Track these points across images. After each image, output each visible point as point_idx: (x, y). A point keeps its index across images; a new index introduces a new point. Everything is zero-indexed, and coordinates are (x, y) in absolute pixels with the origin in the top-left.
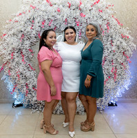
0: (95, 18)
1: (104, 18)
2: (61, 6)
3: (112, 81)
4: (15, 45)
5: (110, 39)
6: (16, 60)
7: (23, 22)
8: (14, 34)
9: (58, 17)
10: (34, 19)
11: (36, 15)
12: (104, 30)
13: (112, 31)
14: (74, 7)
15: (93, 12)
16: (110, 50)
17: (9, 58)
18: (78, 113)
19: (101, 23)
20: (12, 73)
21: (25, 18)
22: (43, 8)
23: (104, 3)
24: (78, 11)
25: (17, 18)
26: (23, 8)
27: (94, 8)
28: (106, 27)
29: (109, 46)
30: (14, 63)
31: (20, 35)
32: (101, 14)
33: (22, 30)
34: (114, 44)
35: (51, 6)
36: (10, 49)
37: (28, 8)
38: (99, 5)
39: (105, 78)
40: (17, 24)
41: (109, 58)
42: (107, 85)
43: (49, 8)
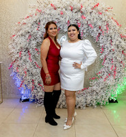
0: (95, 20)
1: (104, 19)
2: (64, 10)
3: (111, 78)
4: (23, 45)
5: (110, 39)
6: (24, 58)
7: (30, 25)
8: (22, 35)
9: (62, 19)
10: (40, 21)
11: (42, 18)
12: (103, 30)
13: (111, 31)
14: (76, 10)
15: (93, 14)
16: (110, 49)
17: (17, 56)
18: (79, 107)
19: (100, 24)
20: (20, 70)
21: (31, 20)
22: (48, 12)
23: (103, 6)
24: (80, 14)
25: (25, 21)
26: (30, 12)
27: (94, 11)
28: (105, 28)
29: (108, 45)
30: (22, 61)
31: (27, 36)
32: (101, 16)
33: (30, 31)
34: (113, 44)
35: (55, 9)
36: (19, 48)
37: (34, 12)
38: (99, 8)
39: (105, 76)
40: (25, 26)
41: (109, 57)
42: (108, 82)
43: (54, 11)
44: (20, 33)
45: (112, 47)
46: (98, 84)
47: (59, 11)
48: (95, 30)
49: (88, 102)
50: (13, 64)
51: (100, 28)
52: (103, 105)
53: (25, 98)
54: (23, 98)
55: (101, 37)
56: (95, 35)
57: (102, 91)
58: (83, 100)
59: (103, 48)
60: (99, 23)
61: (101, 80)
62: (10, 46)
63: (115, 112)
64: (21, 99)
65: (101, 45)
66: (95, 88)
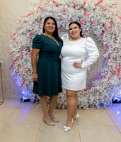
0: (99, 17)
1: (108, 16)
2: (66, 6)
3: (116, 77)
4: (24, 44)
5: (114, 36)
6: (25, 57)
7: (31, 23)
8: (23, 34)
9: (64, 16)
10: (41, 19)
11: (43, 16)
12: (107, 28)
13: (116, 29)
14: (78, 7)
15: (97, 11)
16: (114, 47)
17: (18, 55)
18: (82, 108)
20: (21, 69)
21: (33, 18)
22: (50, 9)
23: (108, 2)
24: (83, 11)
25: (26, 19)
26: (31, 9)
28: (109, 25)
29: (112, 43)
30: (23, 61)
31: (28, 34)
32: (105, 13)
33: (31, 29)
34: (118, 42)
35: (57, 6)
36: (19, 47)
37: (36, 9)
38: (103, 4)
39: (109, 75)
40: (26, 24)
41: (113, 55)
42: (111, 81)
43: (56, 9)
44: (21, 32)
45: (117, 46)
46: (101, 84)
47: (61, 8)
48: (98, 27)
49: (91, 102)
50: (13, 63)
51: (104, 25)
52: (107, 106)
53: (26, 98)
54: (24, 98)
55: (105, 35)
56: (98, 33)
57: (105, 91)
58: (86, 101)
59: (107, 47)
60: (103, 21)
61: (105, 80)
62: (11, 45)
63: (118, 112)
64: (22, 100)
65: (105, 43)
66: (98, 88)
